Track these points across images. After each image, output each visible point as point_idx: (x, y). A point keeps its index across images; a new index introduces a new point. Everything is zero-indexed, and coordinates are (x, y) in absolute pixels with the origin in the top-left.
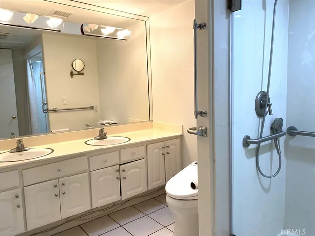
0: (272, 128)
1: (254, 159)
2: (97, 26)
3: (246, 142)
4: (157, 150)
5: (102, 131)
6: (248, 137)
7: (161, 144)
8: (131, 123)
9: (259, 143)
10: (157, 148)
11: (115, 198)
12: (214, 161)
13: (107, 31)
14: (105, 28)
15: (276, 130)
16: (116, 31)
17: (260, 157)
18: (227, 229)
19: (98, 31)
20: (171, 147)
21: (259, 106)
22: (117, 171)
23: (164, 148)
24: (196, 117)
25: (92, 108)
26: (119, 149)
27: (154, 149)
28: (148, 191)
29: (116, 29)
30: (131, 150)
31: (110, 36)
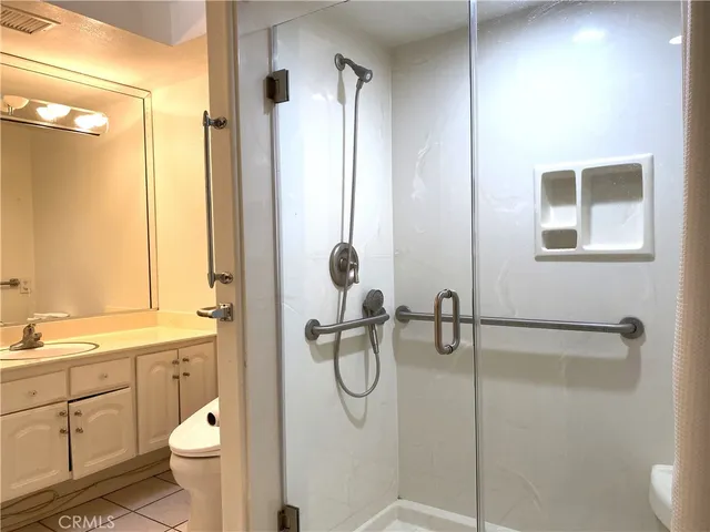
0: (364, 308)
1: (331, 363)
2: (26, 102)
3: (313, 331)
4: (158, 369)
5: (29, 329)
6: (315, 323)
7: (172, 355)
8: (109, 314)
9: (338, 330)
10: (158, 364)
11: (55, 475)
12: (245, 365)
13: (50, 113)
14: (45, 106)
15: (372, 312)
16: (73, 114)
17: (341, 360)
18: (277, 497)
19: (29, 111)
20: (196, 361)
21: (336, 268)
22: (62, 414)
23: (176, 362)
24: (212, 286)
25: (14, 283)
26: (69, 366)
27: (152, 367)
28: (138, 457)
29: (71, 111)
30: (98, 369)
31: (57, 123)
